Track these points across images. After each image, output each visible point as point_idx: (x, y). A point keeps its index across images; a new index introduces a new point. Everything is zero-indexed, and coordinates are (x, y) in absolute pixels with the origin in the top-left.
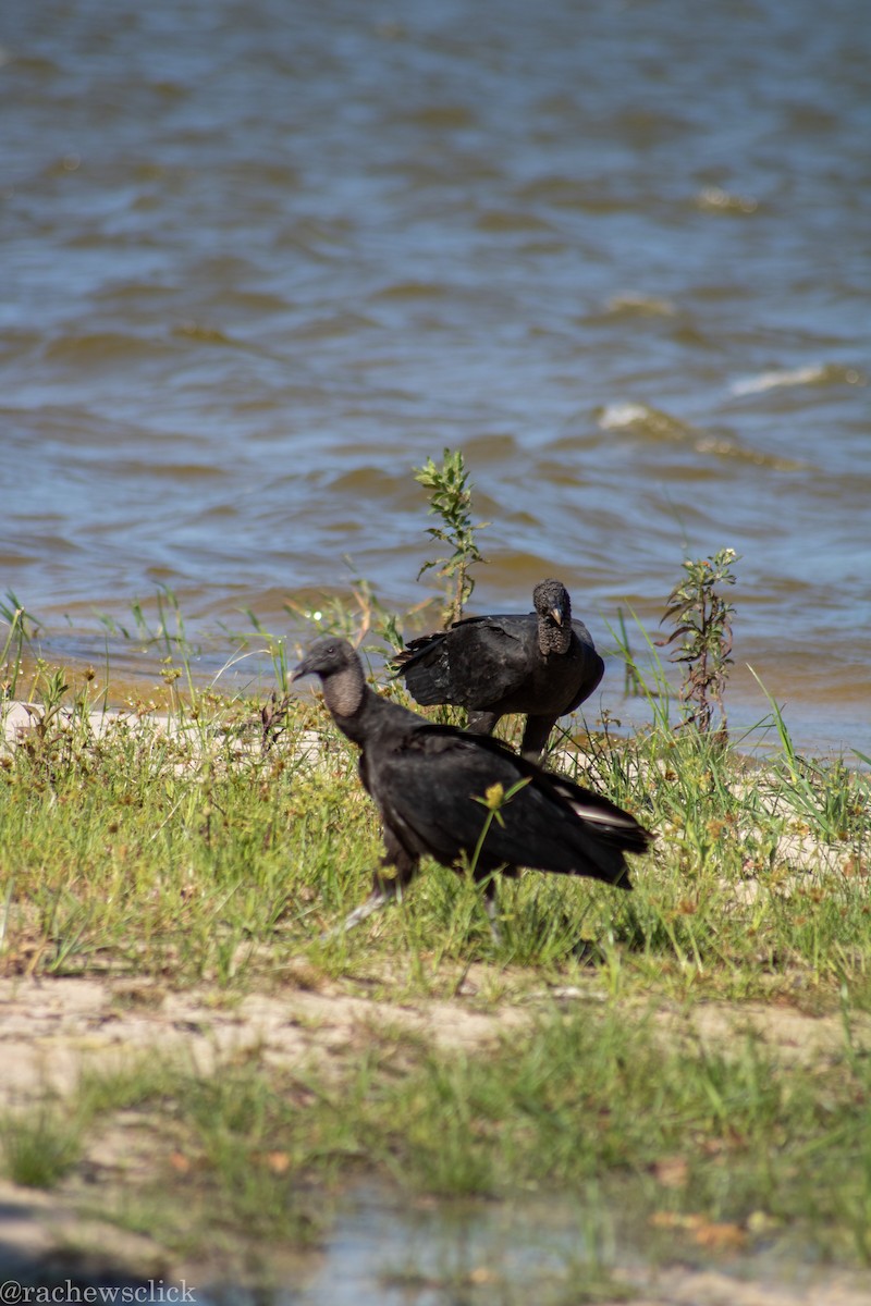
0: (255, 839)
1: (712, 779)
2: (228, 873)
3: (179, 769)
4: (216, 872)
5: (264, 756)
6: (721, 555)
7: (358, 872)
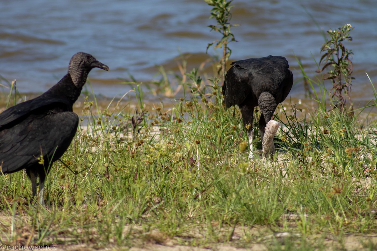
0: (130, 175)
1: (346, 132)
2: (118, 193)
3: (94, 149)
4: (113, 193)
5: (134, 139)
6: (345, 27)
7: (180, 188)
